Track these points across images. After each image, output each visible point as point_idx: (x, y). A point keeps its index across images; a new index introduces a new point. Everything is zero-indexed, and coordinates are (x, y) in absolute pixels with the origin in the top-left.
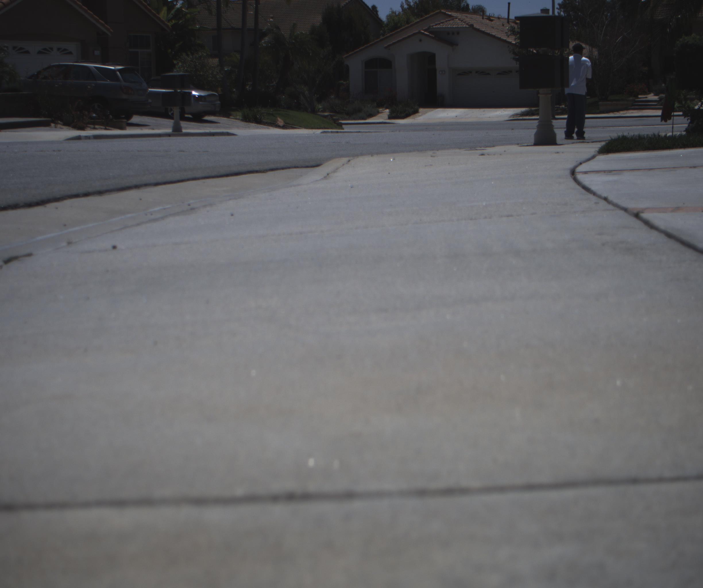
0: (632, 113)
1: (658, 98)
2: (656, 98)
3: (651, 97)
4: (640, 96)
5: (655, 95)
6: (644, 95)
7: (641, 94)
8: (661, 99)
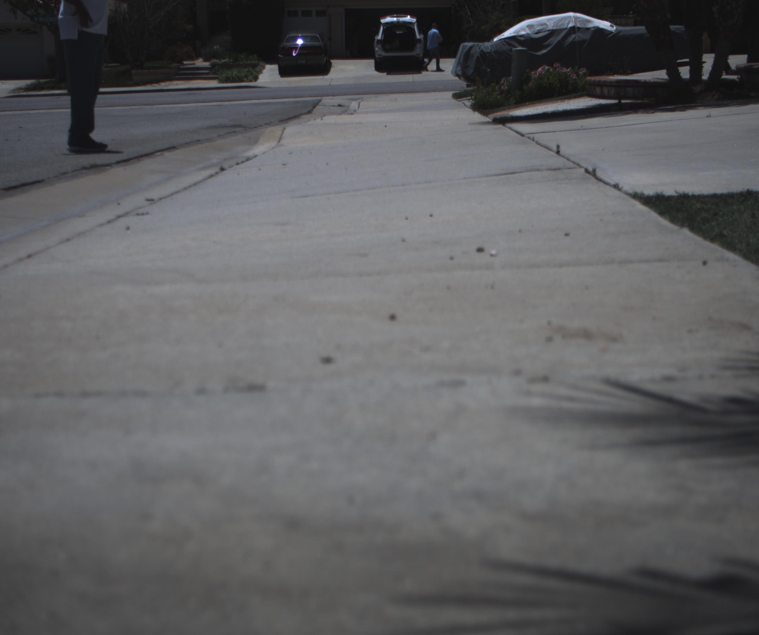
0: (177, 84)
1: (210, 65)
2: (207, 64)
3: (200, 63)
4: (185, 62)
5: (205, 60)
6: (191, 61)
7: (187, 60)
8: (213, 66)
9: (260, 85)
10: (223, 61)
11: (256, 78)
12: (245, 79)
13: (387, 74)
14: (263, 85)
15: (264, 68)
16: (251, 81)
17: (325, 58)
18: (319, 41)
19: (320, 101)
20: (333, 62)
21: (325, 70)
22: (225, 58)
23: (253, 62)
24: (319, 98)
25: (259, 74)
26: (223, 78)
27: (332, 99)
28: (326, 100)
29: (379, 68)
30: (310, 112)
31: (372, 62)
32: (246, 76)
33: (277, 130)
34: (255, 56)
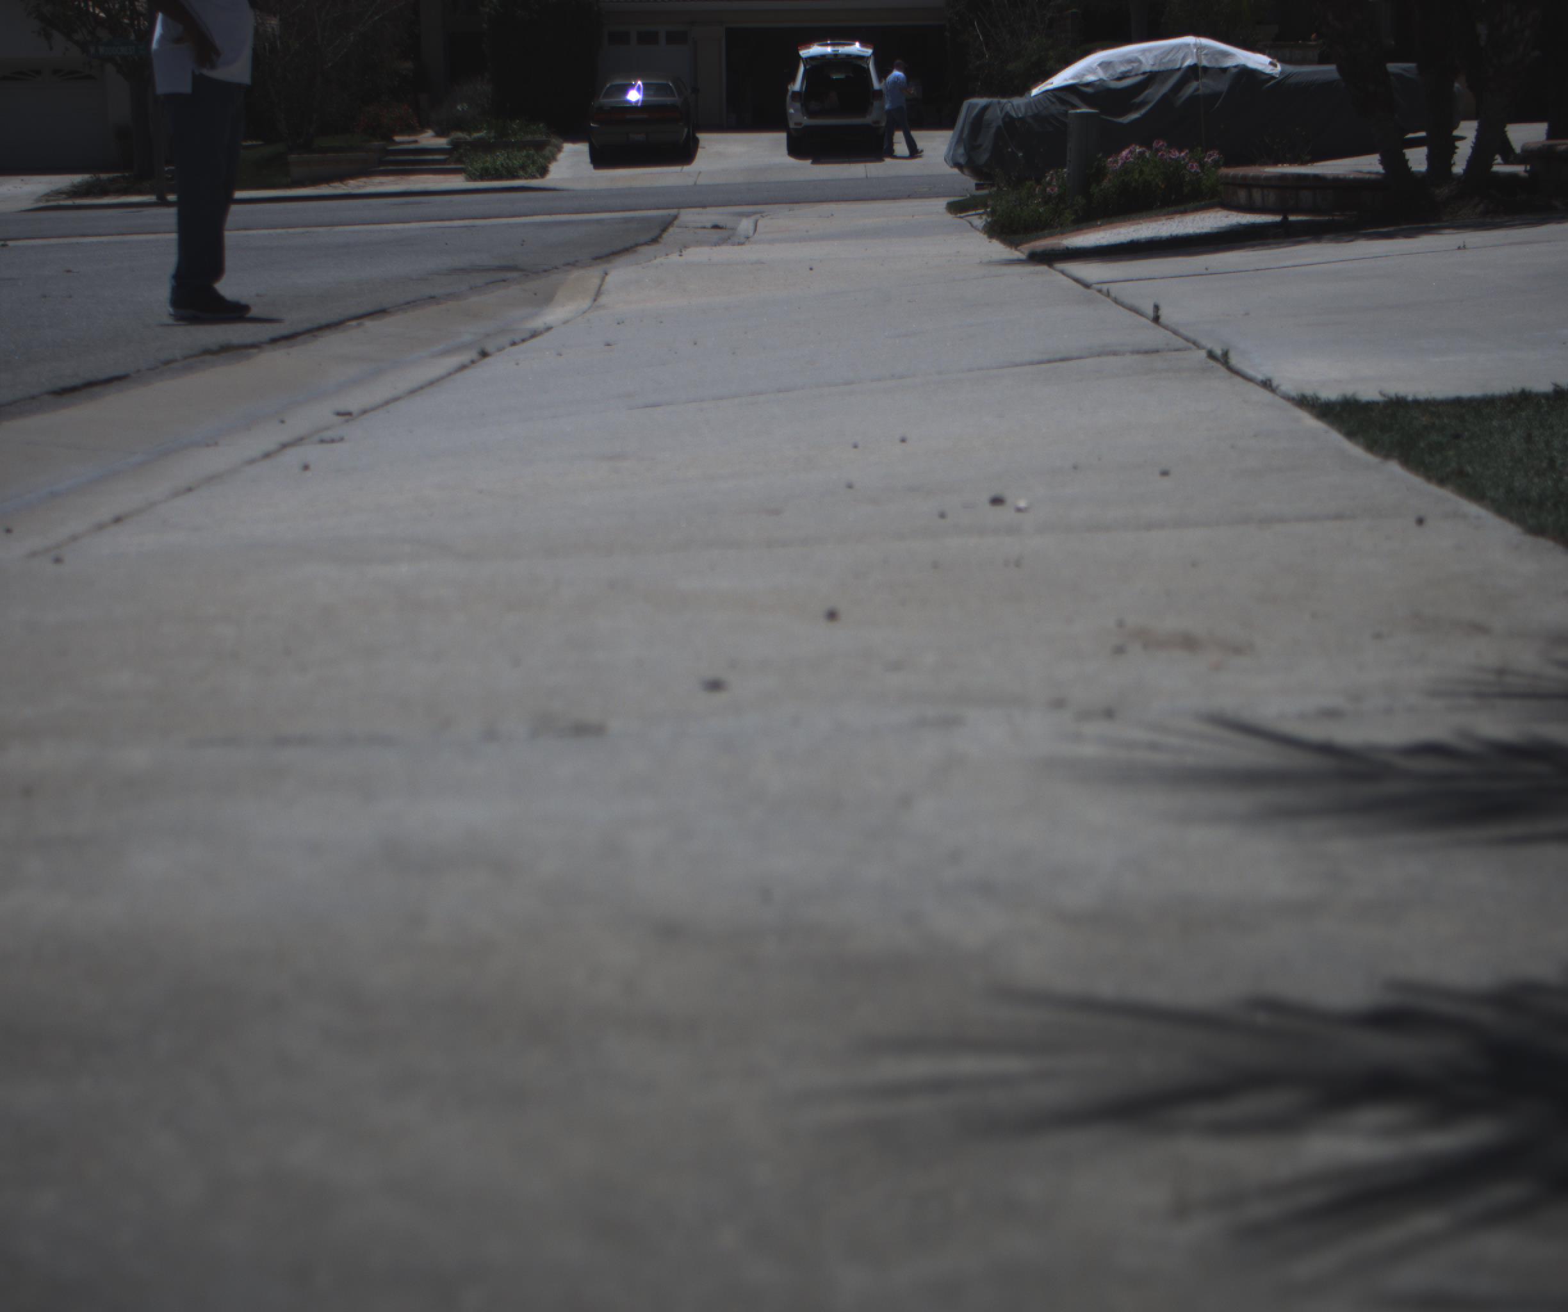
0: (385, 183)
1: (448, 144)
2: (442, 142)
3: (428, 139)
4: (397, 138)
5: (440, 134)
6: (409, 135)
7: (401, 133)
8: (456, 145)
9: (551, 185)
10: (476, 135)
11: (543, 171)
12: (521, 173)
13: (814, 162)
14: (559, 185)
15: (559, 149)
16: (534, 177)
17: (686, 130)
18: (674, 96)
19: (676, 217)
20: (702, 137)
21: (684, 153)
22: (479, 130)
23: (539, 137)
24: (673, 212)
25: (549, 163)
26: (476, 170)
27: (699, 214)
28: (688, 216)
29: (797, 148)
30: (655, 241)
31: (782, 137)
32: (523, 167)
33: (591, 276)
34: (541, 125)
